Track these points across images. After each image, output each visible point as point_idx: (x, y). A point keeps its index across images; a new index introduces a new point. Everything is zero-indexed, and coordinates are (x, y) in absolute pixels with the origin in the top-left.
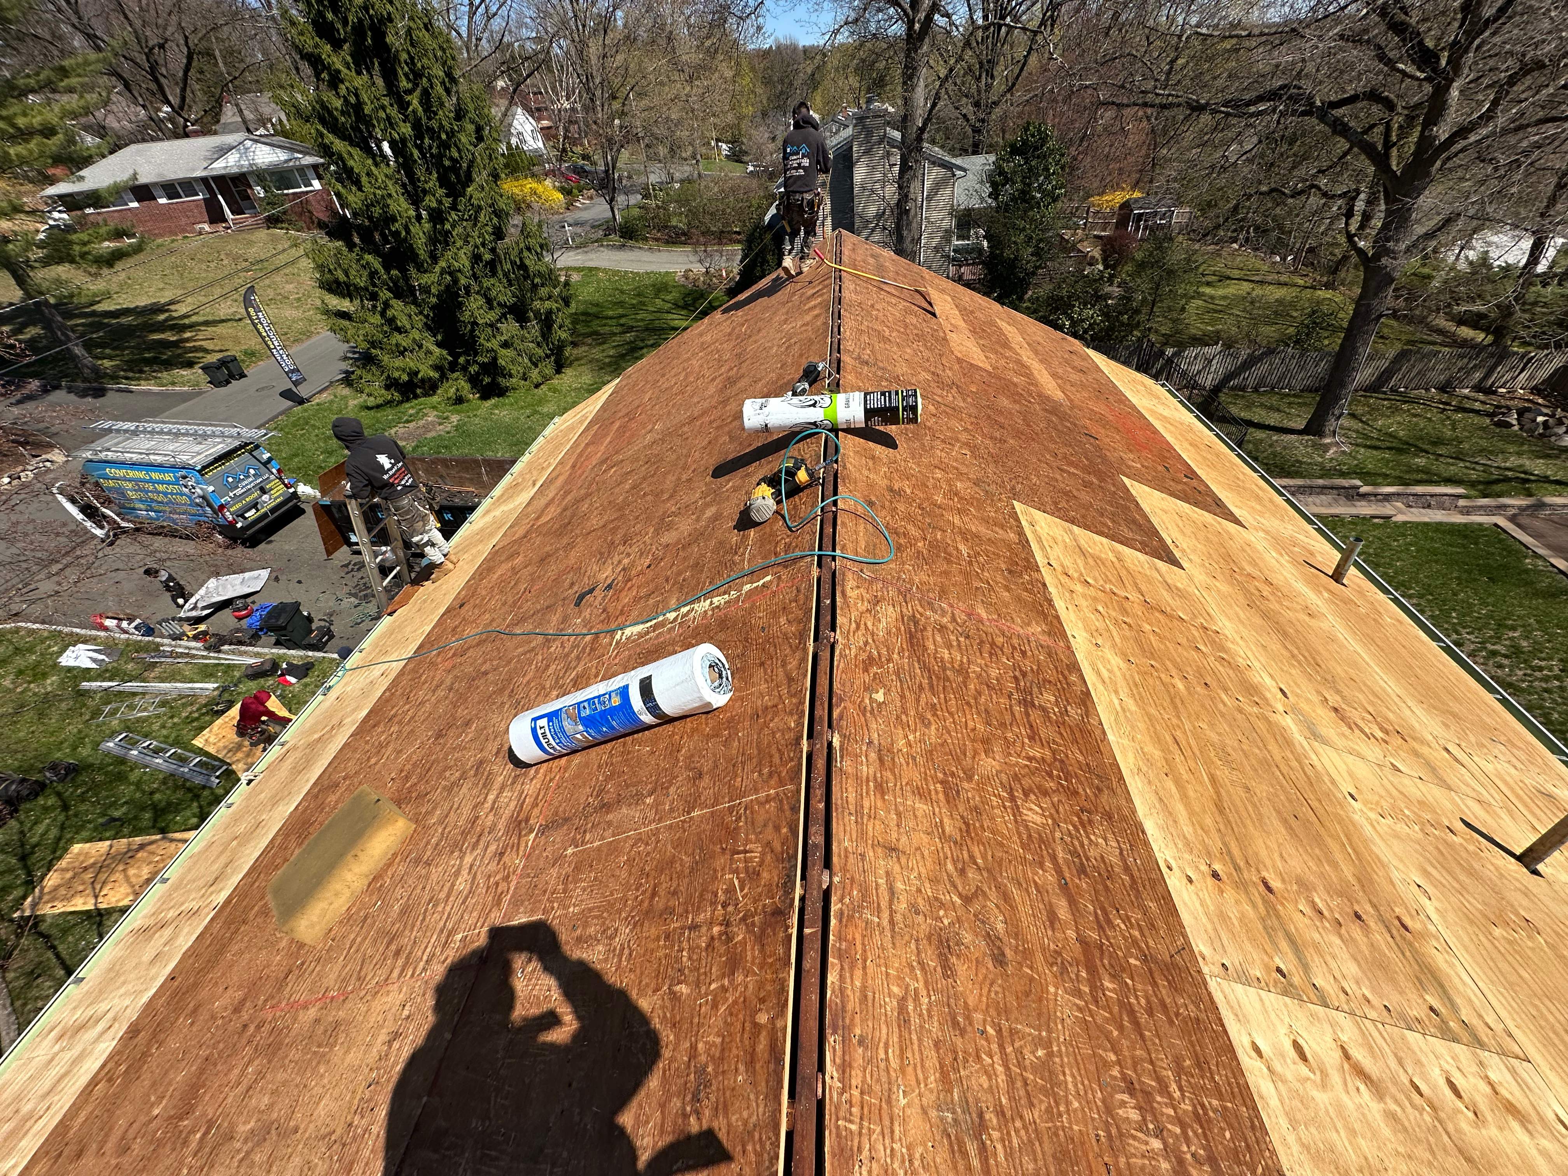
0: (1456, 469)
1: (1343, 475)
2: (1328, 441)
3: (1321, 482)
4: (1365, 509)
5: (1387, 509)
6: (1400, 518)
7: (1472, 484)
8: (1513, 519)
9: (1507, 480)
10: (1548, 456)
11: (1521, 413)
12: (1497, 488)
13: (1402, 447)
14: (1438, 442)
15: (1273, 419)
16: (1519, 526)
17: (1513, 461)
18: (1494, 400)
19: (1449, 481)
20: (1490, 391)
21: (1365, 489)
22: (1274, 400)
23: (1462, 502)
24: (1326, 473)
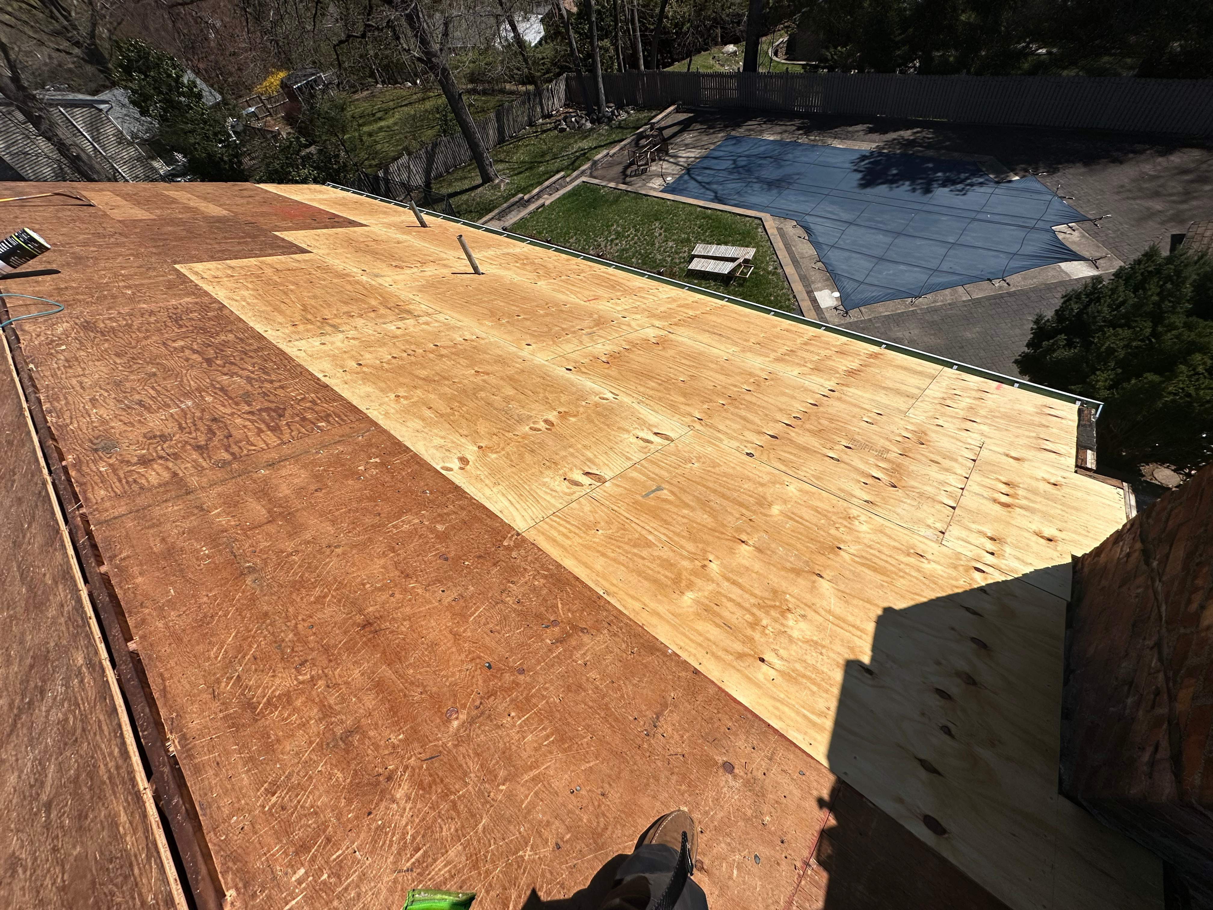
0: (557, 164)
1: (514, 195)
2: (497, 181)
3: (505, 205)
4: (532, 207)
5: (540, 202)
6: (547, 203)
7: (567, 168)
8: (591, 176)
9: (578, 157)
10: (586, 137)
11: (565, 120)
12: (576, 164)
13: (531, 166)
14: (543, 155)
15: (466, 185)
16: (595, 178)
17: (576, 147)
18: (553, 119)
19: (558, 172)
20: (550, 116)
21: (526, 197)
22: (460, 174)
23: (568, 179)
24: (506, 199)
